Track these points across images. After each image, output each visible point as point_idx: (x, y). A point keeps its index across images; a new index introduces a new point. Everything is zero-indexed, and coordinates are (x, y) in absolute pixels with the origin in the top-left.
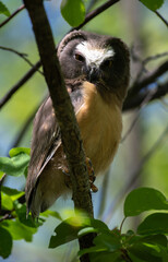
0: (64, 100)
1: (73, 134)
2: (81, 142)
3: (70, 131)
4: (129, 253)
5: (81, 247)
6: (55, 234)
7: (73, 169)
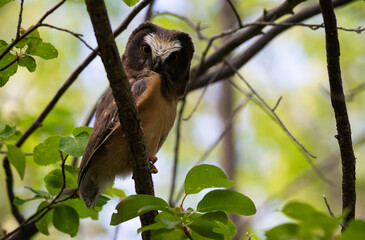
0: (120, 80)
1: (130, 113)
2: (138, 121)
3: (127, 111)
4: (188, 229)
5: (143, 225)
6: (116, 212)
7: (132, 148)
